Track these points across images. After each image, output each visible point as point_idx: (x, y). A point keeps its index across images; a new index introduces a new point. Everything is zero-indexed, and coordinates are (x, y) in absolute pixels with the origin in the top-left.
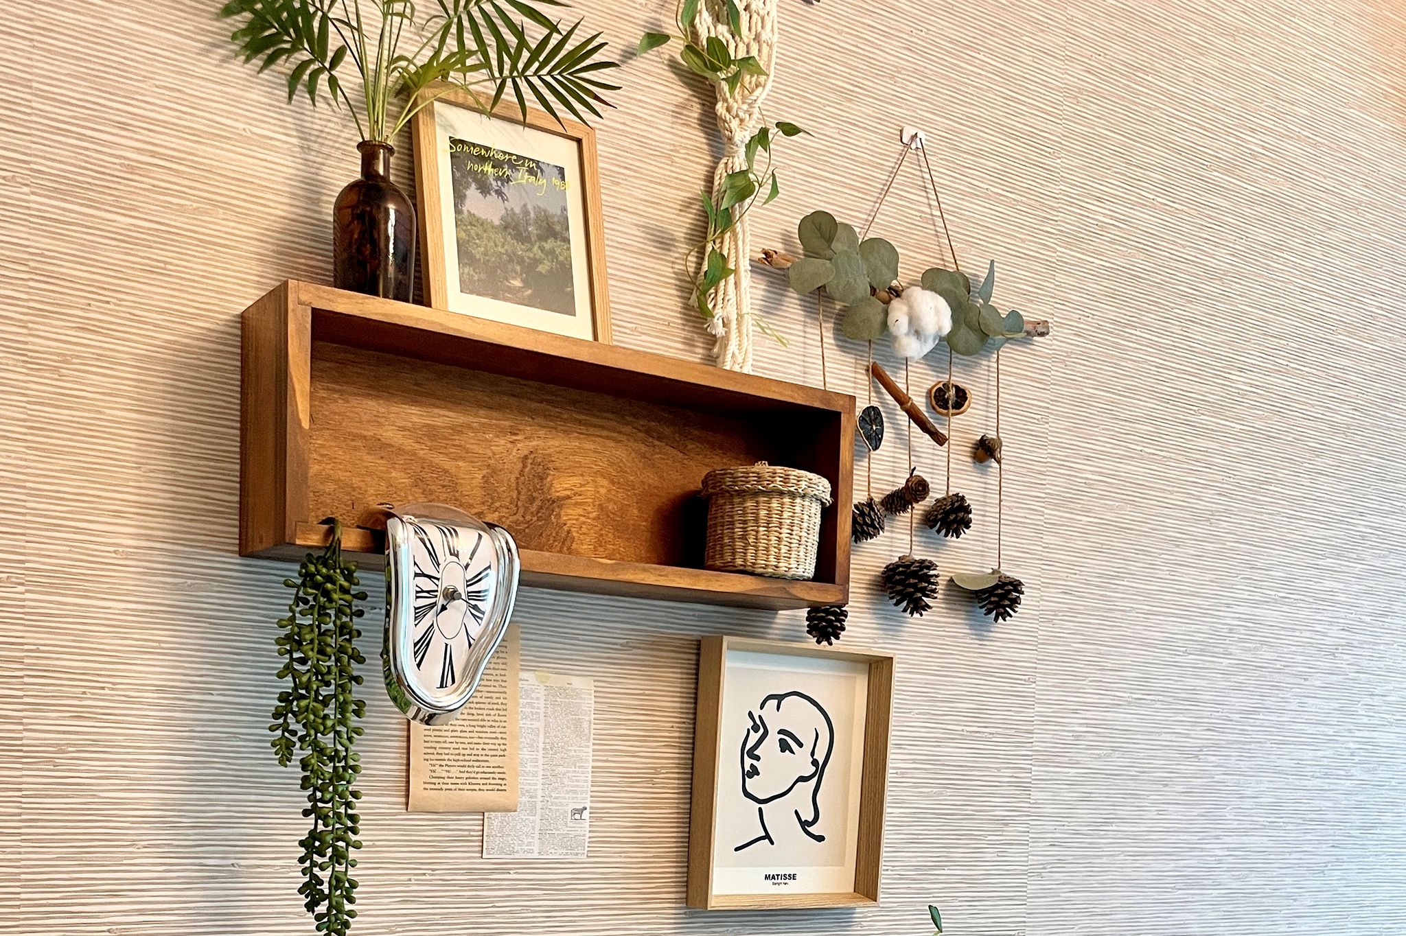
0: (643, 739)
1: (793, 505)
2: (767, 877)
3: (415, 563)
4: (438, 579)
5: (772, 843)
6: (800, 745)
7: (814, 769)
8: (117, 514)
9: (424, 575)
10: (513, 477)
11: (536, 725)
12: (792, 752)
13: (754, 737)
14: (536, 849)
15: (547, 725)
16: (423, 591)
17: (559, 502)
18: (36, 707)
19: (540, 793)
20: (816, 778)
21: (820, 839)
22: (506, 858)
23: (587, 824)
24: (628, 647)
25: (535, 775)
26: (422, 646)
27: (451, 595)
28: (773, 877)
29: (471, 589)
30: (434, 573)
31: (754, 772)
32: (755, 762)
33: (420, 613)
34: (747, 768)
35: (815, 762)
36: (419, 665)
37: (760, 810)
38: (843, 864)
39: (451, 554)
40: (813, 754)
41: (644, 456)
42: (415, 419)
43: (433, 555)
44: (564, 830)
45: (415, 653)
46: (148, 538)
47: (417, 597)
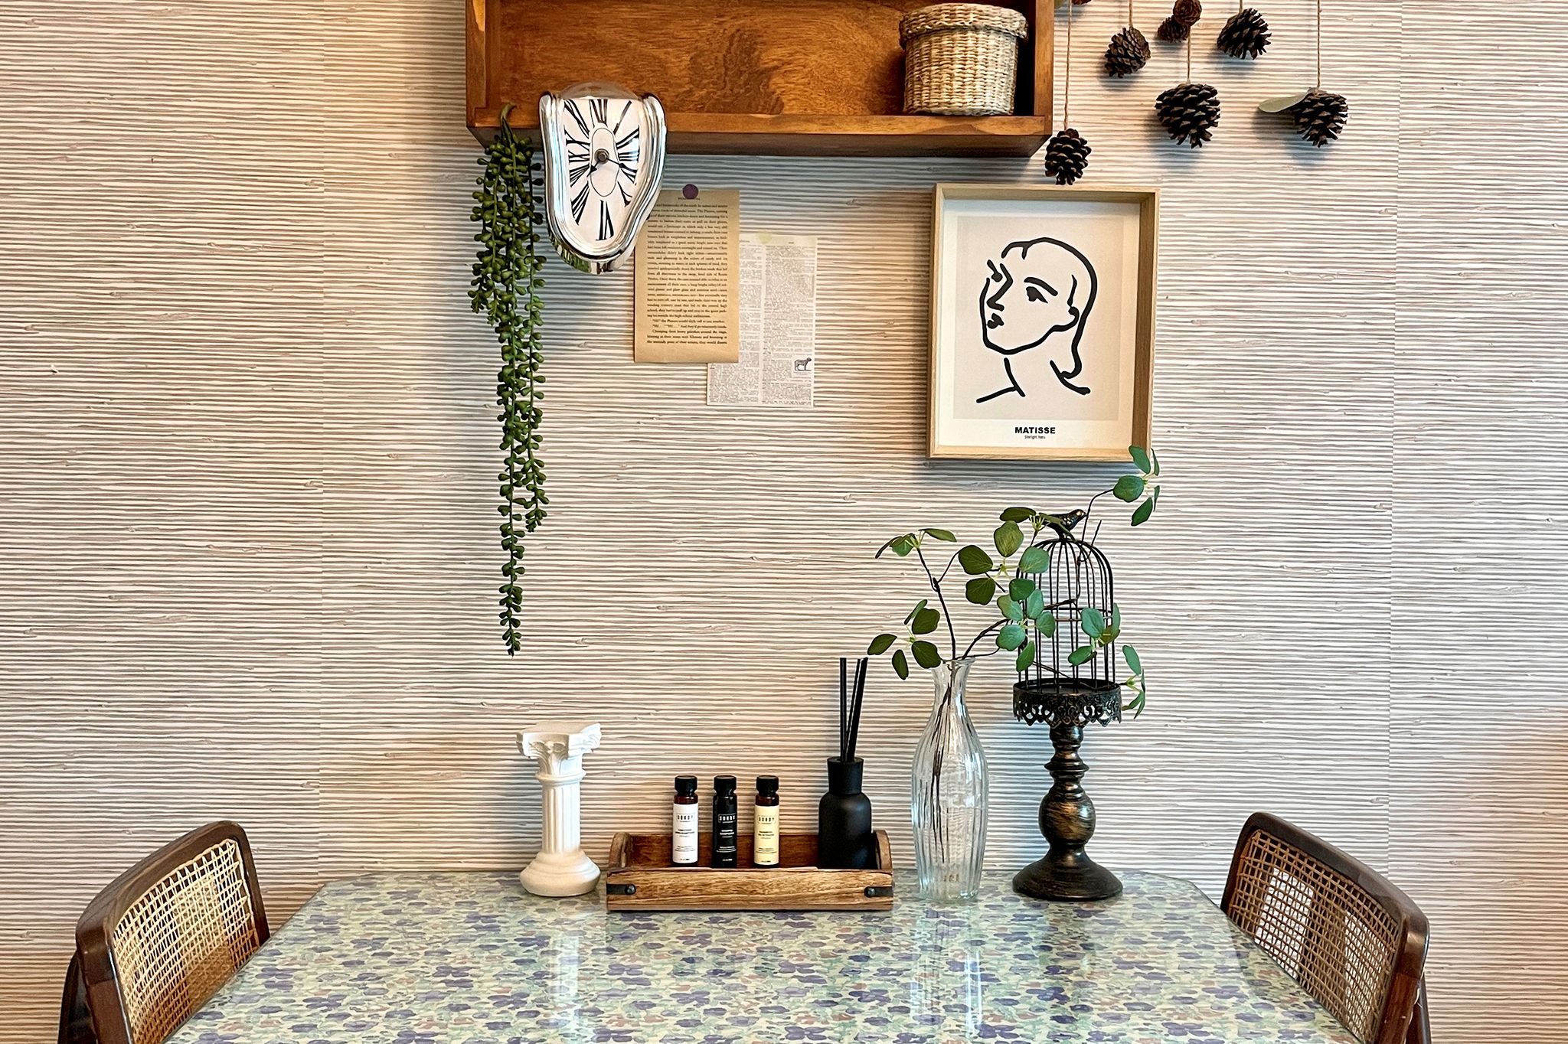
0: (873, 293)
1: (965, 39)
2: (1017, 430)
3: (566, 132)
4: (589, 144)
5: (1023, 395)
6: (1054, 293)
7: (1073, 317)
8: (391, 125)
9: (573, 141)
10: (720, 56)
11: (758, 282)
12: (1043, 300)
13: (995, 287)
14: (760, 397)
15: (769, 281)
16: (574, 156)
17: (768, 73)
18: (333, 280)
19: (762, 345)
20: (1075, 329)
21: (1084, 391)
22: (729, 405)
23: (812, 374)
24: (855, 204)
25: (757, 328)
26: (578, 204)
27: (602, 157)
28: (1026, 430)
29: (621, 151)
30: (583, 139)
31: (997, 322)
32: (997, 312)
33: (575, 175)
34: (988, 318)
35: (1073, 311)
36: (577, 221)
37: (1006, 361)
38: (1117, 419)
39: (599, 121)
40: (1070, 302)
41: (857, 20)
42: (626, 16)
43: (581, 123)
44: (789, 380)
45: (573, 211)
46: (414, 141)
47: (570, 161)
